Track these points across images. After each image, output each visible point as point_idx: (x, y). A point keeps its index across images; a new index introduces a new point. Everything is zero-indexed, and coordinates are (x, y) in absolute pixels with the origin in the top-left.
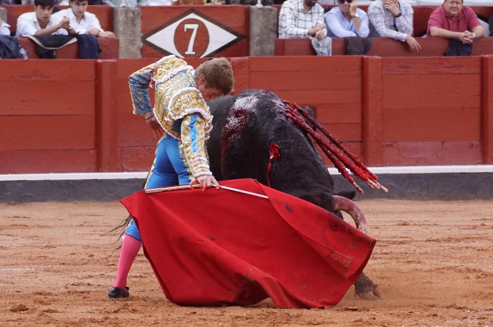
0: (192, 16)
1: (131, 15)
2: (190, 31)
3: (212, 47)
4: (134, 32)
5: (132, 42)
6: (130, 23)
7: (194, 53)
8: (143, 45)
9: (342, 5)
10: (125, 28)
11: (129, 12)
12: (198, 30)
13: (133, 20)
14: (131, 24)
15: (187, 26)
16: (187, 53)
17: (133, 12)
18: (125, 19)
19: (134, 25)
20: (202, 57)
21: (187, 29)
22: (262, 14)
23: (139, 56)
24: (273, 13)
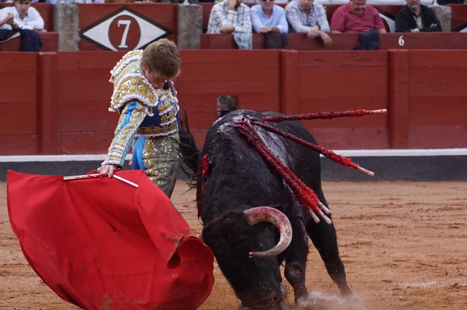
0: (125, 13)
1: (69, 12)
2: (124, 26)
3: (143, 41)
4: (72, 28)
5: (70, 37)
6: (69, 19)
7: (126, 47)
8: (81, 39)
10: (64, 23)
11: (67, 9)
12: (130, 26)
13: (71, 17)
15: (121, 22)
16: (120, 46)
17: (71, 9)
18: (64, 15)
19: (72, 21)
20: (134, 50)
21: (121, 25)
22: (189, 11)
23: (77, 50)
24: (199, 10)
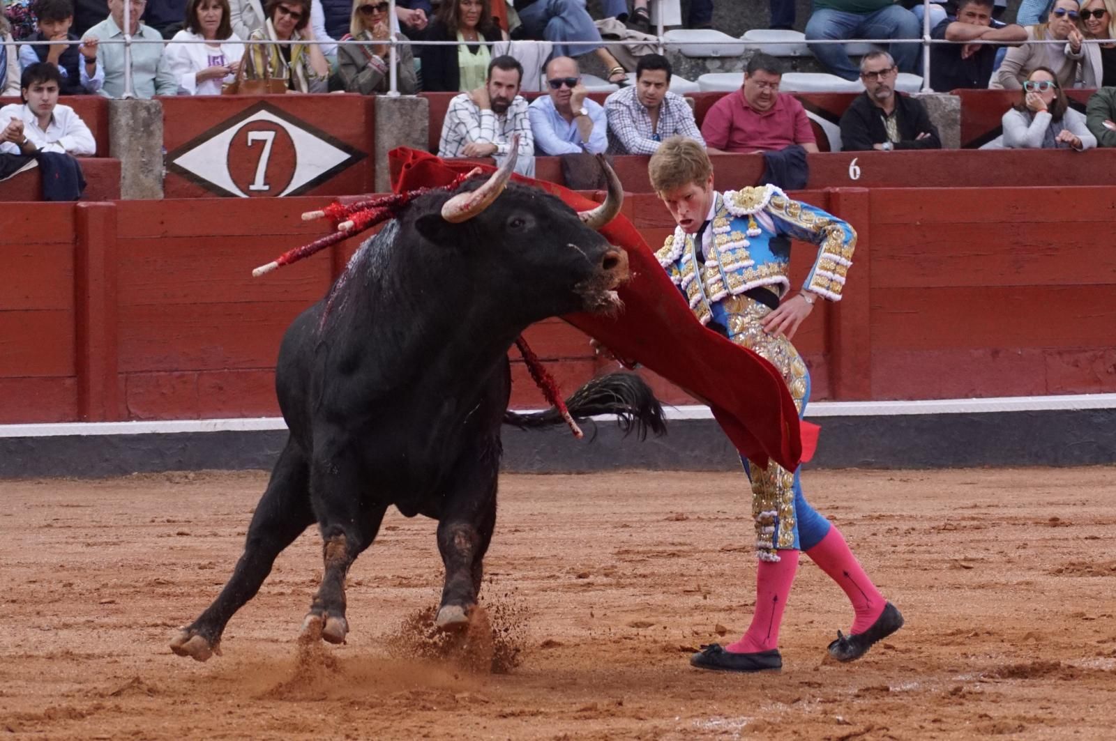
0: (263, 115)
1: (143, 114)
2: (260, 144)
3: (303, 176)
4: (149, 149)
5: (146, 167)
6: (142, 129)
7: (267, 188)
8: (168, 172)
9: (557, 90)
10: (132, 139)
11: (139, 108)
12: (274, 143)
13: (147, 125)
14: (143, 132)
15: (253, 135)
16: (252, 188)
17: (148, 109)
18: (131, 122)
19: (150, 134)
20: (283, 195)
21: (253, 140)
22: (399, 109)
23: (161, 195)
24: (421, 107)
